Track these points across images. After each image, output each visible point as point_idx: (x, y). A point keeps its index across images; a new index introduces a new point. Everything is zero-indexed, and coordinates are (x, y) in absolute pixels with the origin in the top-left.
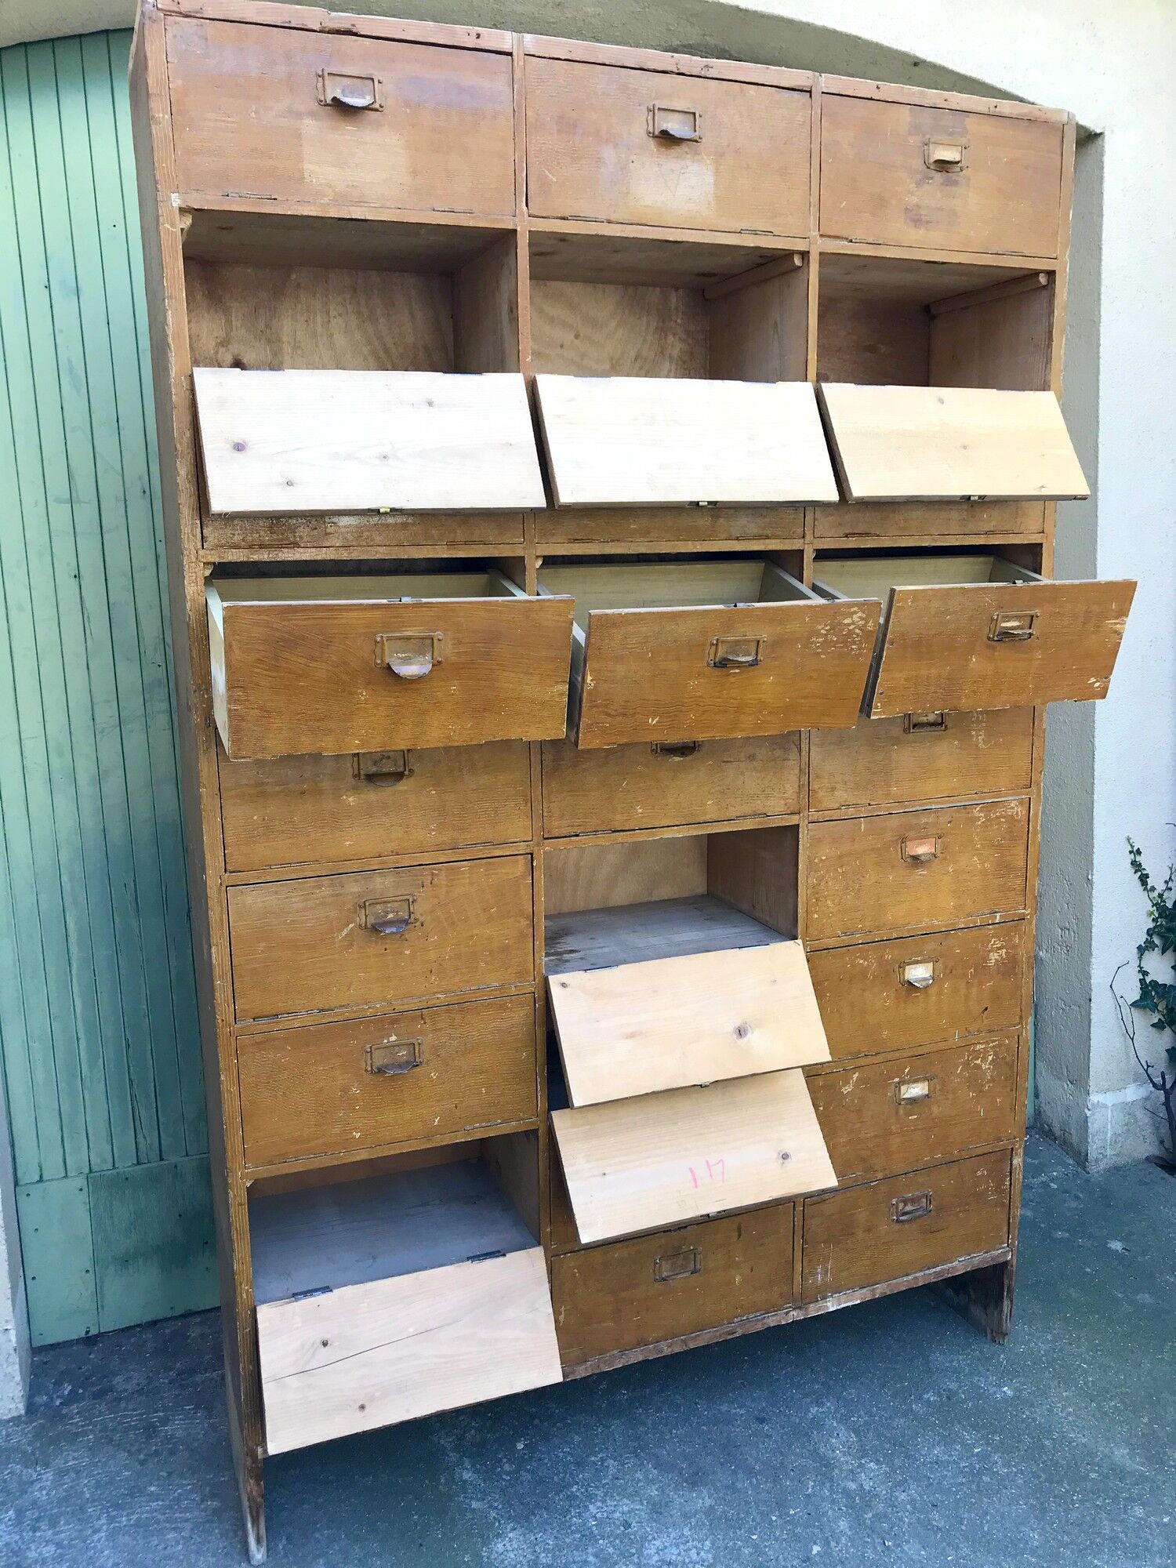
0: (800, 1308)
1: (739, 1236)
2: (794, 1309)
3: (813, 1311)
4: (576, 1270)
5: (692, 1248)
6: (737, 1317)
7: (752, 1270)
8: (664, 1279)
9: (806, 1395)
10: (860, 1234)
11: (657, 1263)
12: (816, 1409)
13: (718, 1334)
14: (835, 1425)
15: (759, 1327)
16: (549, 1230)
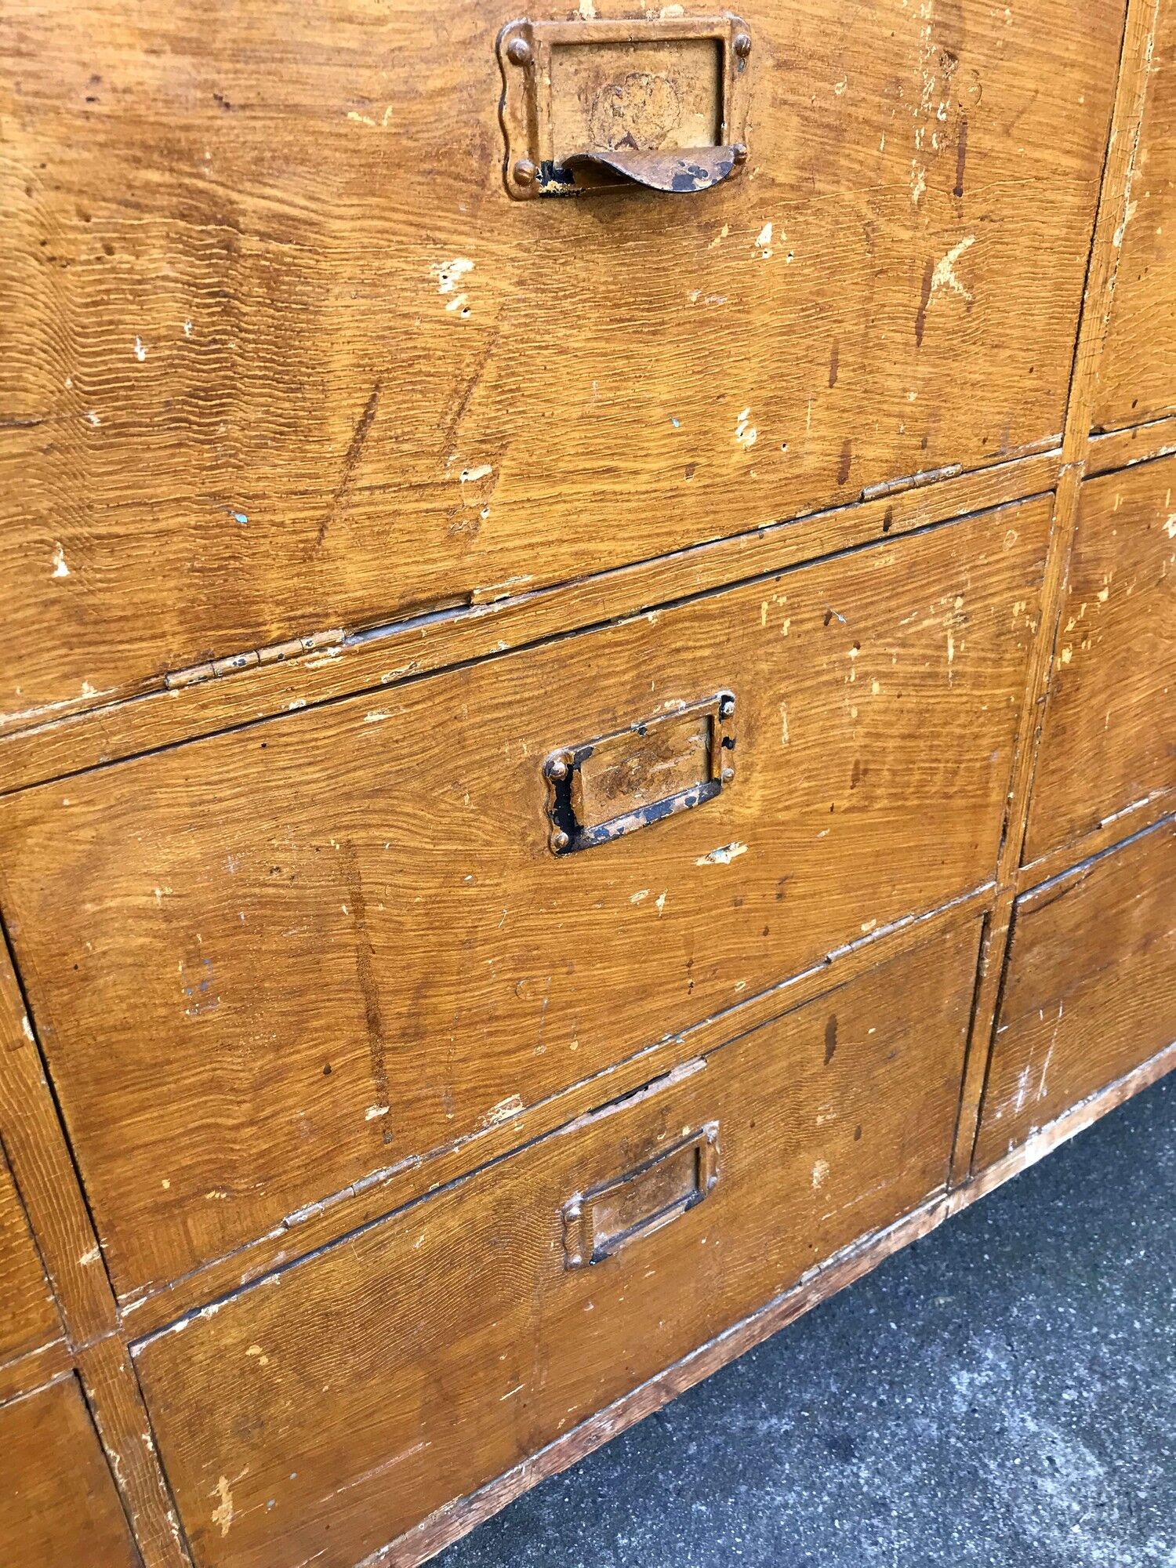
0: (964, 1186)
1: (830, 1052)
2: (950, 1194)
3: (993, 1180)
4: (254, 1350)
5: (686, 1131)
6: (808, 1267)
7: (857, 1137)
8: (599, 1258)
9: (926, 1335)
10: (1127, 960)
11: (572, 1219)
12: (965, 1376)
13: (757, 1328)
14: (1031, 1426)
15: (866, 1266)
16: (89, 1257)
